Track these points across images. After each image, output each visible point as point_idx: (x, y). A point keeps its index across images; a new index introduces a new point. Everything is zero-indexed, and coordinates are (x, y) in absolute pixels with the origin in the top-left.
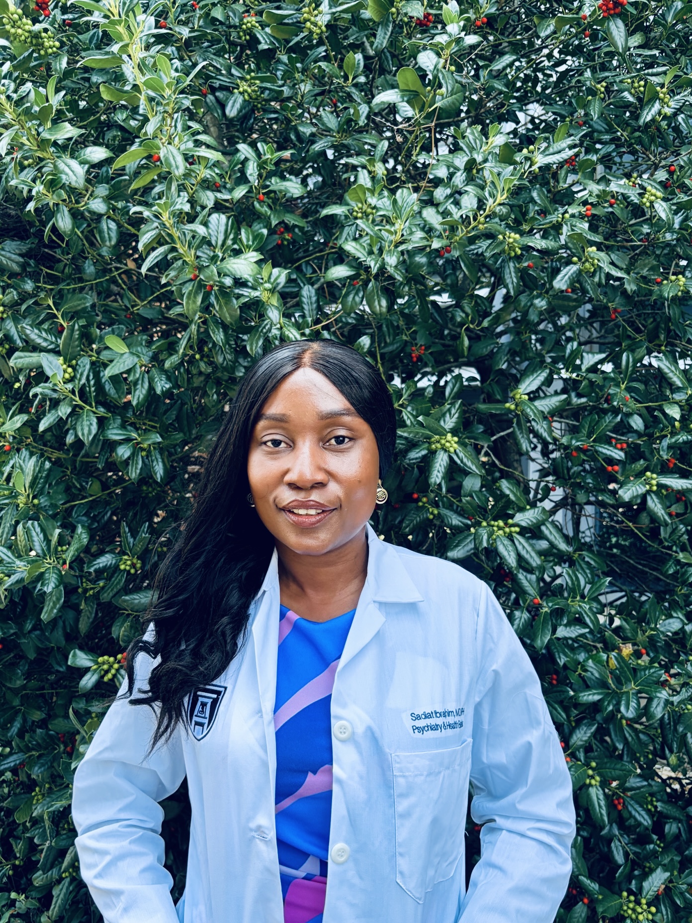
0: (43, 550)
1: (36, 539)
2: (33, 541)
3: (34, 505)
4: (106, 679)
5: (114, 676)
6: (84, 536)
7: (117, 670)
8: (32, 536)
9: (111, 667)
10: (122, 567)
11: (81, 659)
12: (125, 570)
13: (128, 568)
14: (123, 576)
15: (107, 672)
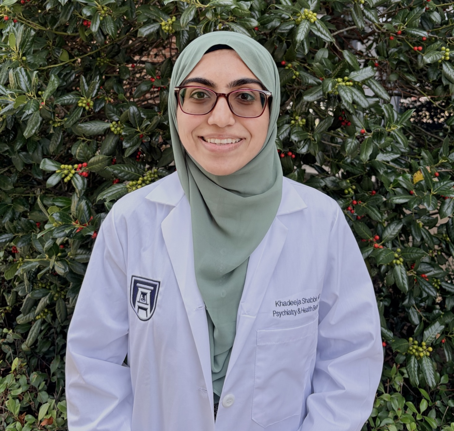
0: (27, 88)
1: (22, 79)
2: (20, 81)
3: (23, 61)
4: (66, 180)
5: (72, 178)
6: (56, 82)
7: (74, 174)
8: (19, 78)
9: (70, 172)
10: (80, 105)
11: (48, 165)
12: (82, 106)
13: (84, 105)
14: (80, 110)
15: (66, 176)
